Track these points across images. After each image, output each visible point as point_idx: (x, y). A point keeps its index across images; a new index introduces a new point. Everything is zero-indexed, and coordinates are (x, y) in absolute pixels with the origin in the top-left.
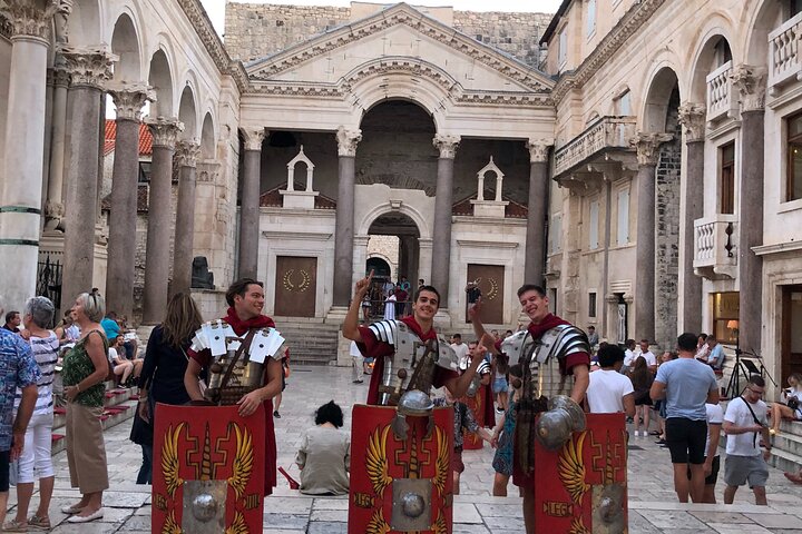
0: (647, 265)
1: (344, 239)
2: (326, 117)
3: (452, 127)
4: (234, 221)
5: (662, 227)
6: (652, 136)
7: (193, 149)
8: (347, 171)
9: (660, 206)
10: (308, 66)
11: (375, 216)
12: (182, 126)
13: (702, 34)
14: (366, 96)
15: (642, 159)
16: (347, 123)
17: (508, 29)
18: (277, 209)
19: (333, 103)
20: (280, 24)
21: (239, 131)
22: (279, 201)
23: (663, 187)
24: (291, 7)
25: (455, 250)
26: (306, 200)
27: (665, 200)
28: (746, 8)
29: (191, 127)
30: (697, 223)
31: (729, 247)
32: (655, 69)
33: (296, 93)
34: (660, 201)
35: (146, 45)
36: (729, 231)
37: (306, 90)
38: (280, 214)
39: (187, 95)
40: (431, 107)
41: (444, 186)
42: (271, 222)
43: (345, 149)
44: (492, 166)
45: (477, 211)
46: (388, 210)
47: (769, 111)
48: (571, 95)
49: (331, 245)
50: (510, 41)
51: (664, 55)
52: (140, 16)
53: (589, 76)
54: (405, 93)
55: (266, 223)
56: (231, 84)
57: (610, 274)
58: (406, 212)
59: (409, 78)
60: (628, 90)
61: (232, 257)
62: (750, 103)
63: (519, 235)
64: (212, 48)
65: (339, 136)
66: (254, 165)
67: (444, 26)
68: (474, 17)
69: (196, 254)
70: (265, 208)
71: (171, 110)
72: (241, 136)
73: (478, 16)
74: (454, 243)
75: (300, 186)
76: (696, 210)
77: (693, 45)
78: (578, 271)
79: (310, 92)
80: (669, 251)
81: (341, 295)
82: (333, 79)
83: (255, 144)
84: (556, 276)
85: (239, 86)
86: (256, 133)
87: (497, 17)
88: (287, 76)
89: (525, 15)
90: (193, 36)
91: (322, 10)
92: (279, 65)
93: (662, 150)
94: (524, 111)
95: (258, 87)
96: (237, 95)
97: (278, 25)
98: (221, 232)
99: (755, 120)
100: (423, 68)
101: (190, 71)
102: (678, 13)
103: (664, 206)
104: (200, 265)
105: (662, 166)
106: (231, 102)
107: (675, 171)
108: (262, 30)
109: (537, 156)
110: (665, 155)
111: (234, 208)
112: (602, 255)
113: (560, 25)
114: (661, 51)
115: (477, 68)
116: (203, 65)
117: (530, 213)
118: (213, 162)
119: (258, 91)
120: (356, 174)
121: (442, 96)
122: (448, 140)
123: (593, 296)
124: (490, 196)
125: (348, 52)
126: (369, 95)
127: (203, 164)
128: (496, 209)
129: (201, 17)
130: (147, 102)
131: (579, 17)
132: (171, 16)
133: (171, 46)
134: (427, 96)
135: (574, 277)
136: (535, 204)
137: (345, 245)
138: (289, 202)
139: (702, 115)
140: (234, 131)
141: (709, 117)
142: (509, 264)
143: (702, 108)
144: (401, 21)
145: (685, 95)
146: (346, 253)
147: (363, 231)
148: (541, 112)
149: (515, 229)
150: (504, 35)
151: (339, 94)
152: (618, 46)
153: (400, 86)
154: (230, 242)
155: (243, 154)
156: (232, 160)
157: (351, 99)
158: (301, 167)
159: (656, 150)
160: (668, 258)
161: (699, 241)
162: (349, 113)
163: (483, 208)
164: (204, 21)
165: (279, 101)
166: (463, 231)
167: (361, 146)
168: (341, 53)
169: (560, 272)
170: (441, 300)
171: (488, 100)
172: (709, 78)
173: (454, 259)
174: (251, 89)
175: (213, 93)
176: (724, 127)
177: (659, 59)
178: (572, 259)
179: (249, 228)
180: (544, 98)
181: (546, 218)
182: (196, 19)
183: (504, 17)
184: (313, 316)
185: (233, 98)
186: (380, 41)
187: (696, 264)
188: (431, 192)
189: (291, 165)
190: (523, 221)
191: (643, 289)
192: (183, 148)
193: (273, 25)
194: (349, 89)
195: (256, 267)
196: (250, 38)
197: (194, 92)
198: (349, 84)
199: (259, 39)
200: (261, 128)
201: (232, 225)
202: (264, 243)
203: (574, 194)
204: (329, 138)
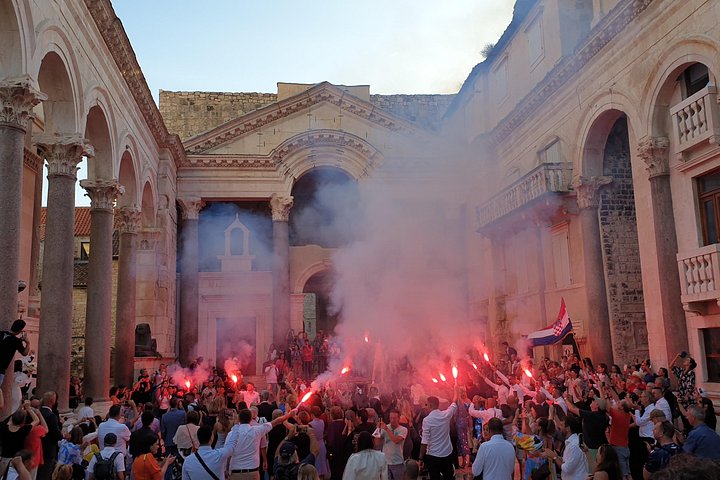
2: (260, 186)
4: (174, 286)
6: (592, 179)
7: (133, 216)
8: (281, 234)
9: (606, 246)
10: (241, 141)
11: (309, 275)
12: (122, 189)
13: (665, 65)
14: (296, 166)
15: (583, 202)
16: (280, 191)
17: (412, 109)
18: (215, 274)
19: (265, 174)
20: (210, 108)
21: (177, 202)
22: (217, 266)
23: (607, 228)
24: (220, 94)
26: (244, 263)
27: (611, 241)
29: (132, 192)
30: (681, 257)
33: (230, 165)
34: (606, 241)
35: (81, 95)
37: (240, 162)
38: (218, 279)
39: (127, 160)
40: (355, 173)
42: (211, 286)
43: (279, 215)
46: (322, 268)
51: (607, 99)
52: (74, 61)
54: (331, 163)
55: (206, 288)
56: (170, 159)
59: (334, 149)
60: (558, 140)
61: (174, 322)
64: (150, 117)
65: (273, 203)
66: (192, 233)
67: (362, 101)
69: (139, 321)
70: (203, 274)
71: (110, 172)
72: (179, 206)
73: (385, 98)
75: (236, 252)
76: (670, 243)
77: (650, 80)
79: (243, 164)
80: (619, 290)
82: (265, 151)
83: (192, 214)
85: (176, 160)
86: (193, 203)
87: (402, 99)
88: (222, 151)
89: (426, 96)
90: (131, 102)
91: (248, 97)
92: (213, 140)
93: (602, 193)
95: (194, 161)
96: (175, 170)
97: (208, 110)
98: (162, 298)
100: (347, 139)
101: (129, 136)
102: (623, 54)
103: (610, 246)
104: (143, 333)
105: (604, 208)
106: (169, 174)
107: (617, 212)
108: (194, 114)
110: (605, 197)
111: (174, 274)
114: (601, 96)
118: (153, 230)
119: (193, 165)
120: (290, 237)
121: (363, 163)
125: (276, 128)
126: (299, 166)
127: (144, 233)
129: (140, 83)
130: (85, 159)
132: (110, 77)
133: (109, 106)
134: (351, 164)
137: (283, 303)
138: (226, 265)
139: (666, 150)
140: (173, 202)
143: (664, 141)
144: (324, 98)
145: (640, 133)
146: (284, 311)
147: (298, 288)
151: (272, 165)
153: (327, 156)
154: (171, 307)
155: (181, 223)
156: (171, 229)
157: (282, 168)
158: (237, 233)
159: (598, 192)
160: (620, 297)
161: (687, 275)
162: (281, 182)
164: (143, 89)
165: (214, 173)
167: (292, 210)
168: (270, 129)
172: (673, 110)
174: (188, 163)
175: (152, 164)
176: (701, 156)
177: (599, 104)
179: (189, 294)
182: (134, 84)
183: (408, 99)
185: (171, 170)
186: (305, 118)
187: (685, 299)
189: (228, 232)
192: (124, 215)
193: (203, 110)
194: (280, 160)
195: (197, 330)
196: (182, 122)
197: (134, 158)
198: (280, 156)
199: (191, 123)
200: (198, 199)
201: (172, 293)
202: (203, 307)
203: (496, 244)
204: (263, 205)
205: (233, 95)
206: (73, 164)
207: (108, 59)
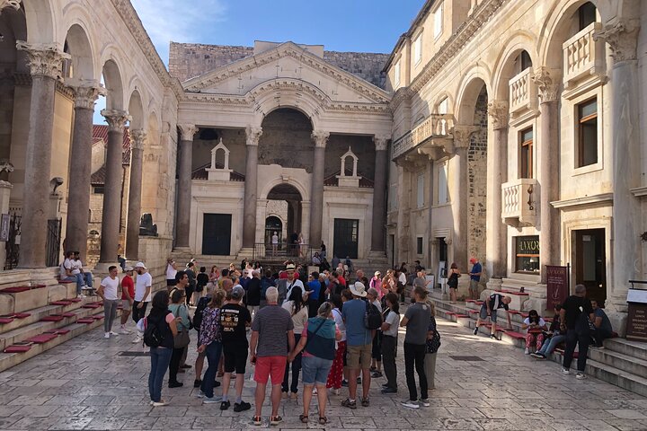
1: (248, 200)
2: (238, 118)
3: (324, 126)
4: (173, 189)
5: (472, 191)
6: (464, 128)
7: (141, 136)
8: (253, 155)
9: (470, 176)
10: (225, 84)
11: (272, 186)
12: (130, 118)
13: (508, 49)
14: (265, 104)
15: (458, 144)
16: (252, 122)
17: (359, 64)
18: (204, 182)
19: (242, 110)
20: (207, 57)
21: (178, 127)
22: (205, 175)
23: (472, 163)
24: (214, 46)
25: (325, 209)
26: (225, 174)
27: (474, 173)
28: (545, 26)
29: (140, 120)
30: (504, 186)
31: (530, 203)
32: (468, 79)
33: (217, 102)
34: (470, 172)
36: (531, 190)
37: (224, 100)
38: (206, 185)
39: (135, 96)
40: (309, 112)
41: (319, 167)
42: (200, 190)
43: (252, 141)
44: (350, 153)
45: (340, 183)
46: (279, 182)
47: (563, 100)
48: (403, 105)
49: (241, 205)
50: (361, 72)
51: (475, 69)
53: (417, 91)
54: (291, 103)
55: (196, 191)
56: (172, 95)
57: (433, 224)
58: (292, 183)
59: (294, 93)
60: (447, 97)
61: (172, 214)
62: (548, 96)
63: (368, 199)
64: (156, 66)
65: (247, 132)
66: (188, 151)
67: (318, 58)
68: (337, 55)
69: (144, 212)
70: (195, 181)
71: (122, 106)
72: (179, 131)
73: (340, 54)
74: (324, 204)
75: (220, 166)
76: (503, 176)
77: (499, 60)
78: (409, 222)
79: (226, 101)
80: (477, 208)
81: (248, 240)
82: (243, 93)
83: (188, 137)
84: (394, 226)
85: (177, 96)
86: (189, 129)
87: (352, 56)
88: (212, 91)
89: (371, 54)
90: (140, 55)
91: (235, 49)
92: (205, 82)
93: (471, 137)
94: (372, 116)
95: (191, 98)
96: (176, 103)
98: (164, 197)
99: (553, 108)
100: (304, 86)
101: (139, 81)
102: (486, 38)
103: (473, 177)
104: (148, 218)
105: (472, 148)
106: (171, 106)
107: (480, 152)
108: (195, 61)
109: (380, 147)
110: (473, 141)
111: (173, 181)
112: (427, 212)
113: (395, 59)
114: (472, 67)
115: (340, 88)
116: (149, 78)
117: (376, 185)
118: (157, 147)
119: (190, 100)
120: (259, 159)
121: (316, 105)
122: (321, 135)
123: (420, 239)
124: (349, 173)
125: (253, 75)
126: (267, 107)
127: (151, 149)
128: (353, 181)
129: (147, 41)
130: (100, 96)
131: (409, 52)
132: (122, 38)
133: (122, 59)
134: (307, 106)
135: (407, 227)
136: (379, 178)
137: (251, 206)
138: (212, 176)
139: (506, 109)
140: (174, 127)
141: (512, 110)
142: (362, 218)
143: (505, 104)
144: (289, 54)
145: (492, 96)
146: (252, 211)
147: (264, 196)
148: (382, 117)
149: (366, 195)
150: (357, 67)
151: (247, 103)
152: (439, 67)
153: (288, 98)
154: (171, 204)
155: (180, 143)
156: (172, 148)
157: (255, 106)
158: (220, 152)
159: (468, 137)
160: (477, 212)
161: (506, 199)
162: (253, 116)
163: (344, 180)
164: (149, 45)
165: (205, 107)
166: (331, 196)
167: (261, 137)
168: (249, 75)
169: (396, 224)
171: (348, 108)
172: (511, 82)
173: (325, 215)
174: (186, 99)
175: (158, 99)
176: (523, 117)
177: (471, 73)
178: (405, 215)
179: (184, 195)
180: (384, 107)
181: (386, 188)
182: (142, 42)
183: (357, 55)
184: (229, 254)
185: (173, 105)
186: (274, 68)
187: (504, 216)
188: (310, 170)
189: (214, 151)
190: (371, 190)
191: (459, 235)
192: (134, 135)
193: (202, 58)
194: (253, 99)
195: (189, 221)
196: (185, 67)
197: (141, 95)
198: (254, 96)
199: (192, 68)
200: (193, 126)
201: (172, 192)
202: (194, 204)
203: (406, 171)
204: (241, 132)
205: (224, 47)
206: (92, 100)
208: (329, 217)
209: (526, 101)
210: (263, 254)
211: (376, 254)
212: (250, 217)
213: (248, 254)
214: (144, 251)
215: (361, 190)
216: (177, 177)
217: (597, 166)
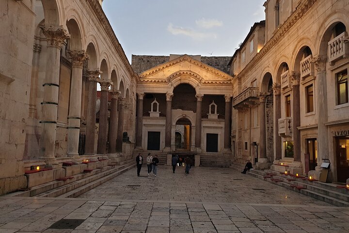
0: (263, 133)
1: (168, 125)
2: (162, 89)
3: (200, 92)
4: (135, 121)
5: (268, 121)
6: (264, 93)
7: (123, 99)
8: (169, 106)
10: (157, 74)
11: (178, 119)
12: (120, 92)
13: (280, 62)
15: (261, 100)
16: (169, 91)
17: (217, 61)
18: (148, 117)
19: (165, 85)
20: (148, 61)
22: (149, 115)
23: (268, 109)
24: (152, 56)
25: (202, 129)
26: (157, 114)
28: (293, 54)
29: (123, 92)
30: (279, 120)
31: (289, 127)
32: (265, 73)
33: (153, 82)
34: (267, 113)
35: (110, 69)
36: (290, 122)
37: (157, 81)
38: (149, 119)
39: (121, 83)
40: (195, 86)
41: (199, 110)
43: (168, 99)
44: (213, 103)
45: (209, 117)
46: (182, 117)
47: (301, 85)
48: (238, 81)
49: (164, 128)
50: (218, 65)
51: (267, 68)
53: (243, 75)
54: (186, 81)
55: (145, 122)
56: (135, 81)
57: (252, 136)
58: (187, 117)
59: (188, 77)
60: (256, 79)
61: (135, 132)
62: (295, 83)
63: (222, 125)
65: (167, 95)
66: (141, 104)
67: (198, 61)
69: (124, 131)
70: (144, 117)
71: (117, 88)
72: (137, 95)
73: (208, 58)
74: (202, 127)
75: (155, 110)
76: (279, 115)
77: (276, 65)
78: (241, 135)
80: (270, 129)
81: (168, 143)
82: (165, 78)
83: (141, 98)
84: (234, 137)
85: (137, 80)
87: (214, 58)
88: (151, 77)
89: (223, 57)
90: (123, 65)
91: (161, 57)
92: (148, 74)
94: (223, 87)
95: (142, 81)
98: (131, 124)
99: (297, 88)
100: (192, 74)
101: (123, 76)
102: (271, 56)
103: (268, 115)
104: (125, 134)
105: (267, 102)
106: (134, 85)
107: (271, 104)
108: (143, 63)
109: (227, 100)
110: (268, 100)
111: (135, 117)
112: (249, 130)
113: (234, 60)
114: (266, 67)
115: (208, 74)
116: (126, 74)
117: (226, 118)
118: (129, 103)
120: (172, 106)
121: (198, 82)
122: (200, 95)
123: (246, 143)
125: (169, 69)
126: (176, 83)
127: (126, 104)
128: (215, 116)
130: (110, 85)
131: (240, 58)
133: (117, 69)
134: (193, 82)
135: (240, 137)
136: (227, 114)
137: (169, 128)
138: (151, 115)
139: (280, 87)
140: (135, 94)
141: (282, 87)
142: (219, 133)
143: (280, 84)
144: (185, 60)
145: (274, 81)
146: (169, 130)
147: (174, 124)
148: (228, 87)
149: (221, 123)
150: (216, 63)
151: (167, 82)
152: (252, 66)
153: (185, 79)
154: (134, 127)
155: (138, 101)
156: (134, 102)
157: (170, 84)
158: (155, 105)
159: (265, 98)
160: (270, 131)
161: (280, 125)
162: (170, 88)
163: (211, 116)
164: (126, 61)
165: (148, 85)
166: (205, 124)
167: (173, 97)
168: (167, 70)
170: (198, 144)
171: (212, 83)
172: (282, 75)
173: (202, 132)
174: (140, 81)
175: (129, 82)
176: (286, 90)
177: (266, 70)
178: (239, 132)
179: (140, 123)
180: (229, 82)
181: (231, 119)
183: (216, 58)
184: (159, 150)
186: (179, 66)
187: (279, 133)
188: (195, 112)
189: (152, 104)
190: (223, 120)
191: (262, 141)
192: (120, 99)
193: (146, 62)
194: (169, 81)
195: (142, 135)
196: (139, 66)
197: (124, 82)
198: (169, 79)
199: (142, 66)
200: (143, 93)
201: (134, 123)
202: (144, 128)
203: (239, 112)
204: (164, 95)
205: (156, 57)
207: (117, 55)
208: (204, 133)
209: (287, 84)
210: (174, 150)
211: (226, 150)
212: (168, 133)
213: (168, 149)
214: (125, 149)
215: (218, 120)
216: (136, 116)
217: (313, 113)
